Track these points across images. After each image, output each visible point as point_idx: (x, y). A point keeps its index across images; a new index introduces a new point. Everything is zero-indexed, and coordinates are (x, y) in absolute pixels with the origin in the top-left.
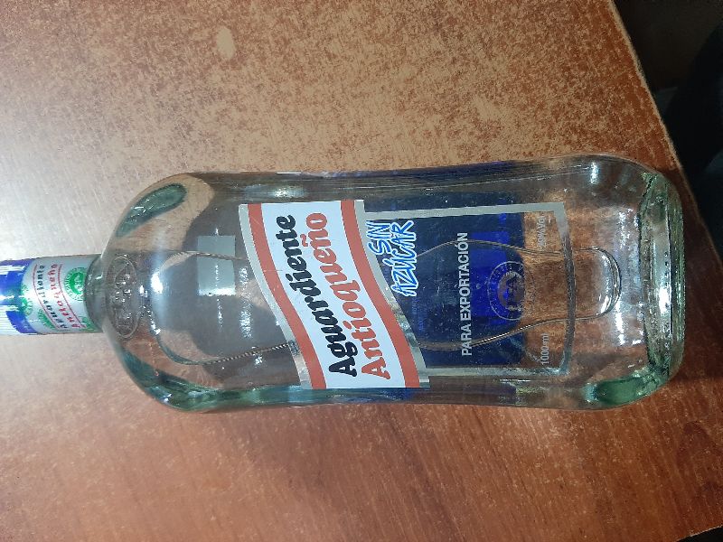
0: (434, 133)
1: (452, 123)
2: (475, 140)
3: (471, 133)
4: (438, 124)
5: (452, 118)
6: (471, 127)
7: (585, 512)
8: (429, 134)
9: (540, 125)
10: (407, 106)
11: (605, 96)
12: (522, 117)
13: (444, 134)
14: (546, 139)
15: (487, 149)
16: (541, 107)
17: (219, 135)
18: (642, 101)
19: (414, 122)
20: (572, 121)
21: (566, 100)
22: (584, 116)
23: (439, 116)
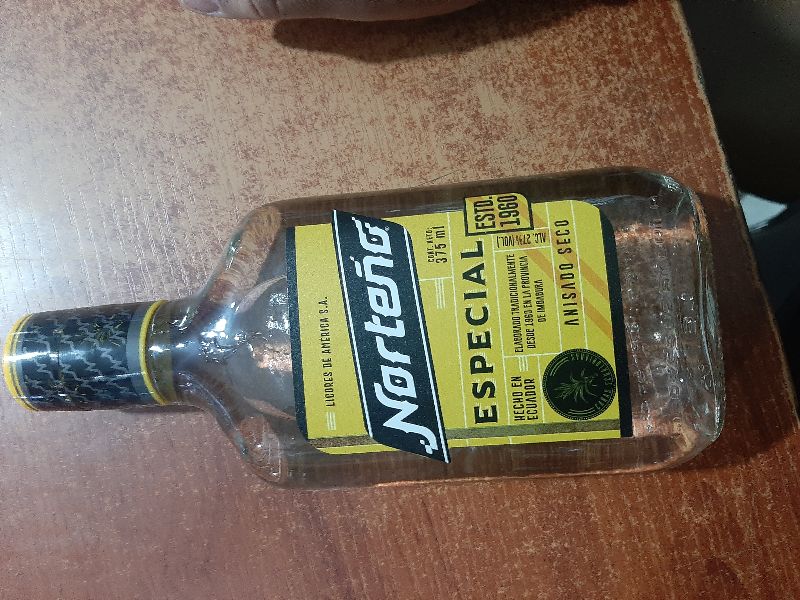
0: (419, 124)
1: (444, 114)
2: (471, 140)
3: (468, 131)
4: (426, 112)
5: (444, 107)
6: (468, 122)
8: (411, 124)
9: (559, 131)
10: (388, 82)
11: (650, 103)
12: (538, 117)
13: (432, 126)
14: (565, 150)
15: (486, 153)
16: (563, 106)
17: (141, 91)
18: (697, 115)
19: (396, 105)
20: (601, 131)
21: (597, 103)
22: (618, 126)
23: (430, 103)
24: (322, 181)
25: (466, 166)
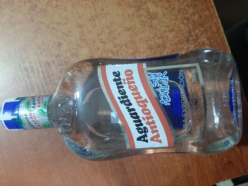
0: (131, 15)
1: (139, 12)
2: (147, 19)
3: (146, 17)
4: (133, 12)
5: (139, 10)
6: (146, 14)
7: (179, 170)
8: (129, 16)
9: (172, 16)
10: (121, 4)
11: (198, 7)
12: (166, 12)
13: (135, 16)
14: (174, 21)
15: (151, 23)
16: (173, 9)
17: (47, 10)
18: (212, 10)
19: (124, 10)
20: (185, 15)
21: (183, 7)
22: (189, 14)
23: (134, 9)
24: (103, 34)
25: (146, 27)
